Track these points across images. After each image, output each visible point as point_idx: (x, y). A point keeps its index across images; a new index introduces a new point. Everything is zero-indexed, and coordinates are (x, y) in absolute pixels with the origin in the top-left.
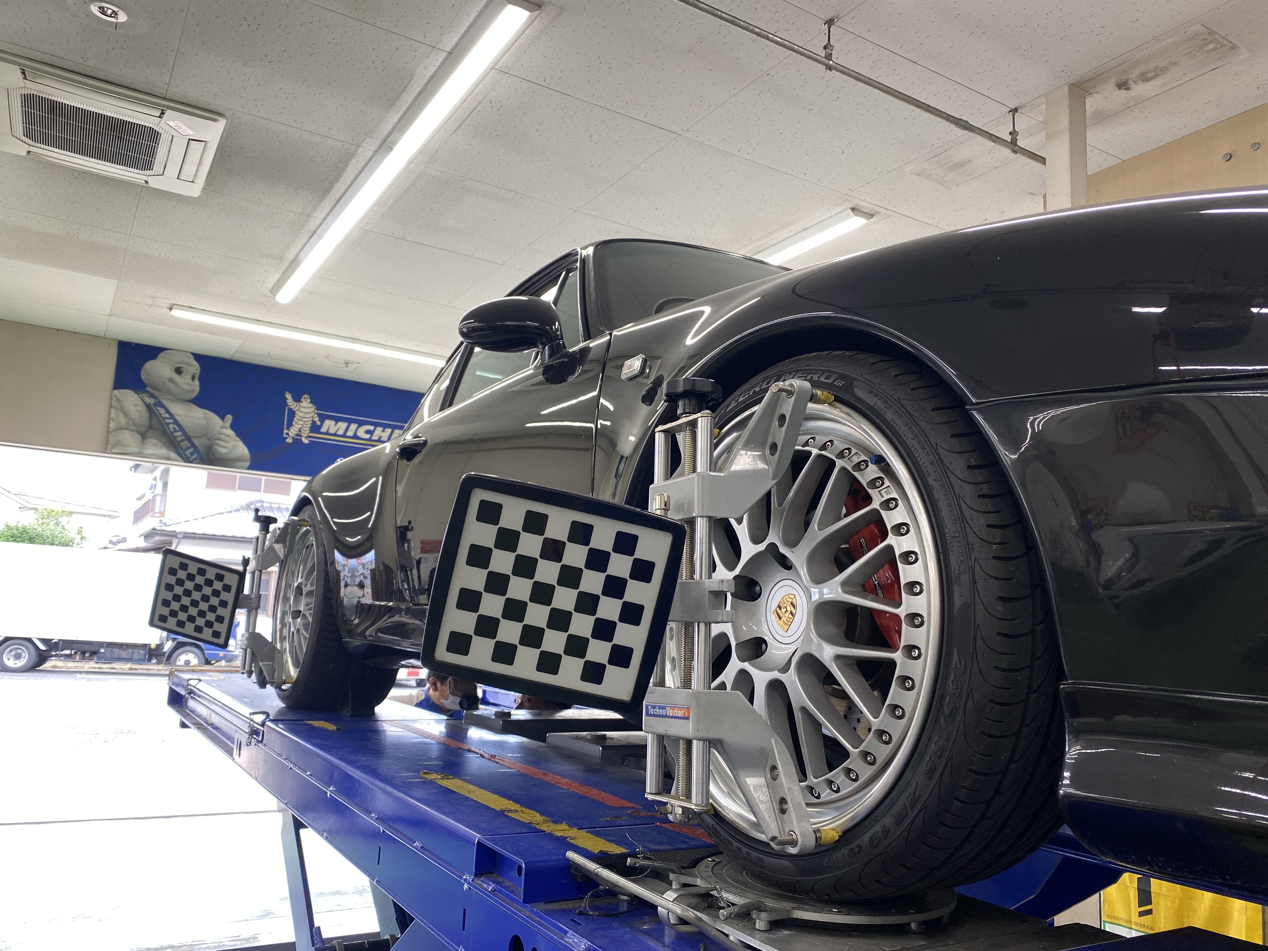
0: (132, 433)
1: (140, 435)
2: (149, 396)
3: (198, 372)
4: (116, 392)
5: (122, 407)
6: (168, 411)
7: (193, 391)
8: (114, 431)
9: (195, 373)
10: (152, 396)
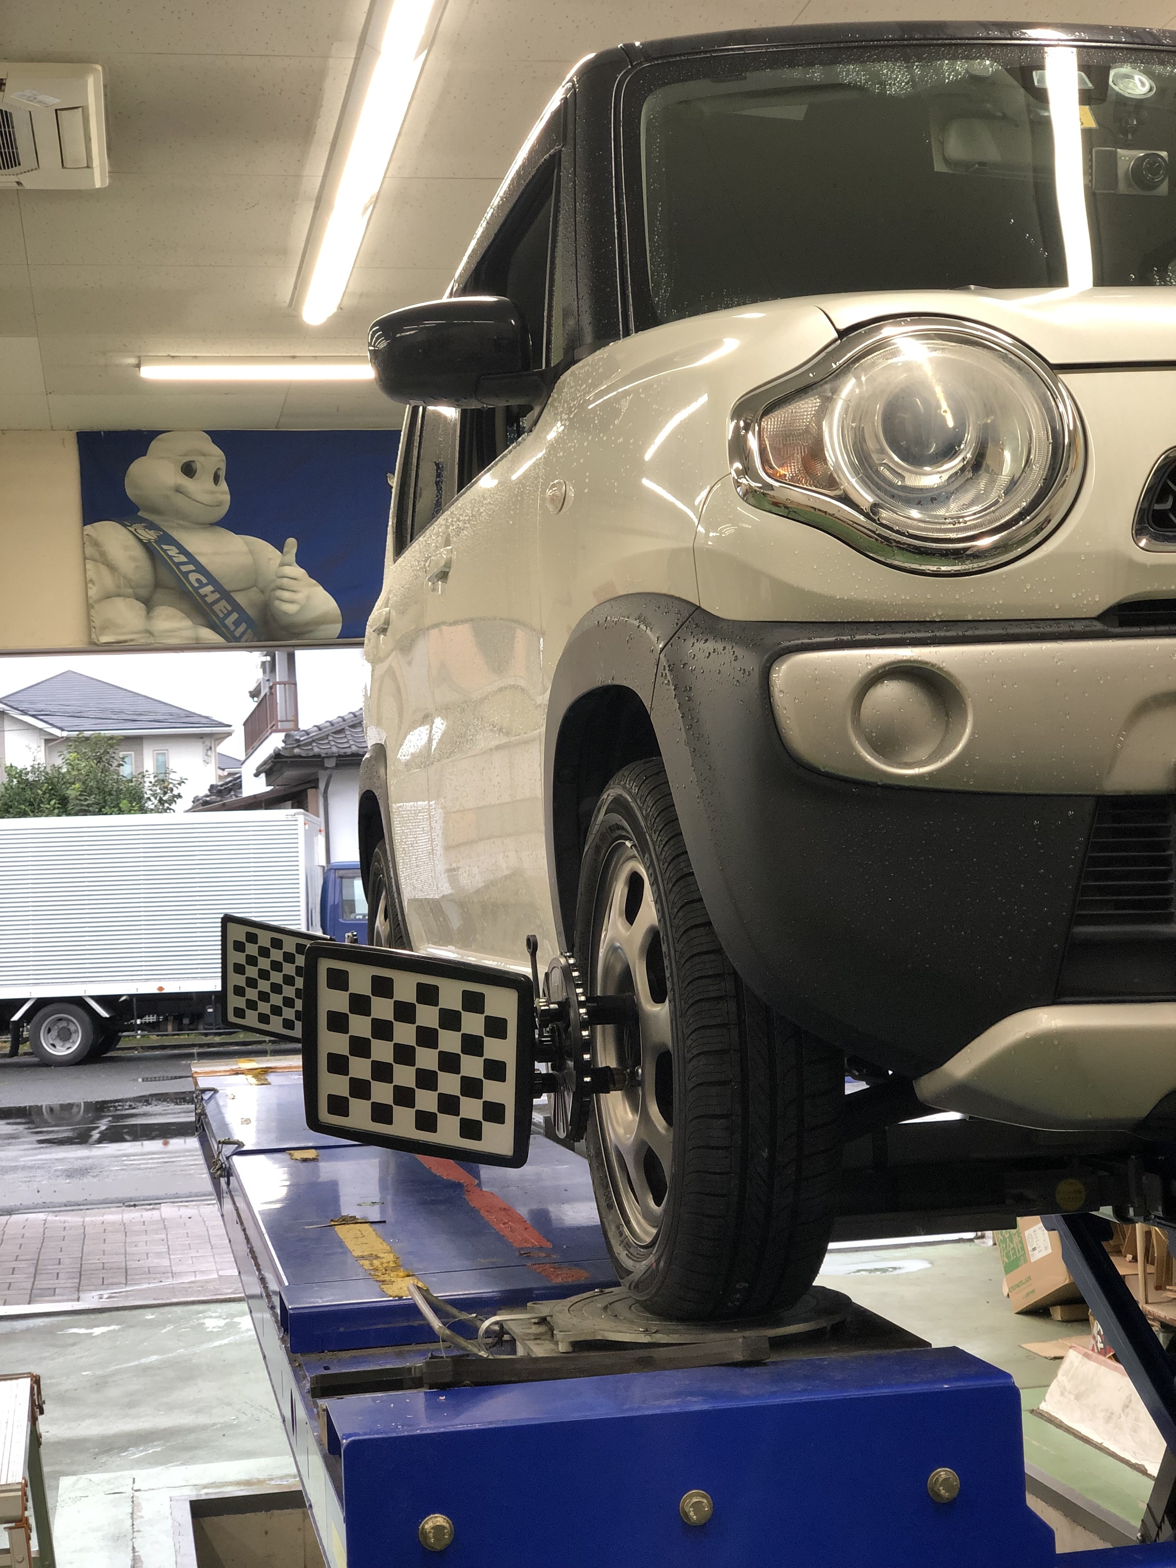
0: (128, 600)
1: (143, 603)
2: (146, 527)
3: (223, 466)
4: (88, 527)
5: (103, 554)
6: (183, 551)
7: (220, 504)
8: (99, 601)
9: (219, 469)
10: (151, 526)
